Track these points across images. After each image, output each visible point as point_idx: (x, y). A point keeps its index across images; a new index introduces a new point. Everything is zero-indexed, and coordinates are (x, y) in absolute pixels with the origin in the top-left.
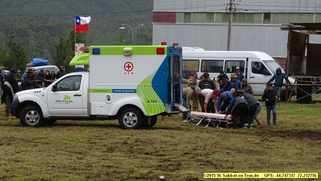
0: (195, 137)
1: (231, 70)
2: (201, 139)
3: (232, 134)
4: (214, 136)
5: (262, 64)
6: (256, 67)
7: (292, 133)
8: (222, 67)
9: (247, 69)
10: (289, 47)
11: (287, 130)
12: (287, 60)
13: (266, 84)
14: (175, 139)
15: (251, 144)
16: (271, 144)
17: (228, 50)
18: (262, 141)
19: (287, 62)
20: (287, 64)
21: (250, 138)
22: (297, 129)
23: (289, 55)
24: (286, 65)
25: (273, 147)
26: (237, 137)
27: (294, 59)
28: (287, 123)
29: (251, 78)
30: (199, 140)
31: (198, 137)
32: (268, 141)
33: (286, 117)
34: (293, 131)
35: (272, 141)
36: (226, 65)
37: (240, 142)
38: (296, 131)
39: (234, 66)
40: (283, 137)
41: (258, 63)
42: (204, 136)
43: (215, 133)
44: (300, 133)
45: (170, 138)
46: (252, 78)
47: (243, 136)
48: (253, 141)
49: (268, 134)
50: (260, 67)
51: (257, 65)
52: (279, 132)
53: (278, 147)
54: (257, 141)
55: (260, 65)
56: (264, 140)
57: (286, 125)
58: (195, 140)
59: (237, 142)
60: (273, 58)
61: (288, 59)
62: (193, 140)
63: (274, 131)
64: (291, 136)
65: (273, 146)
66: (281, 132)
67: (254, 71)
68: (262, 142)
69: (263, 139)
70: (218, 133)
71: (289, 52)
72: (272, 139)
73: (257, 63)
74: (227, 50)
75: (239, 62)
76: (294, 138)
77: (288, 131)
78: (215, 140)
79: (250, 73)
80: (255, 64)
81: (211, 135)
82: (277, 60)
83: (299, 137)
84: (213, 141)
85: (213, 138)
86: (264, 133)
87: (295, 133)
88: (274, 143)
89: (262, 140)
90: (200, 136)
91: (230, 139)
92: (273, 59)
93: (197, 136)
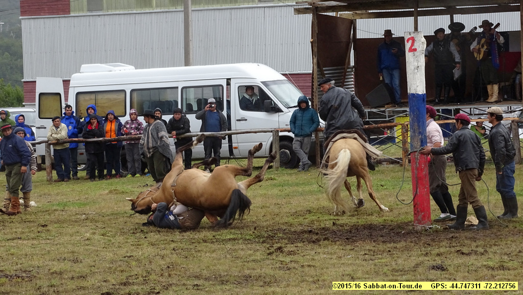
0: (125, 257)
1: (195, 108)
2: (138, 260)
3: (205, 244)
4: (165, 252)
5: (261, 90)
6: (247, 97)
7: (334, 232)
8: (176, 102)
9: (229, 102)
10: (316, 50)
11: (323, 226)
12: (313, 78)
13: (272, 132)
14: (81, 264)
15: (246, 264)
16: (288, 259)
17: (187, 63)
18: (269, 254)
19: (313, 82)
20: (313, 85)
21: (242, 249)
22: (343, 224)
23: (316, 67)
24: (313, 88)
25: (293, 265)
26: (214, 251)
27: (327, 74)
28: (321, 213)
29: (239, 120)
30: (134, 263)
31: (130, 256)
32: (281, 254)
33: (318, 199)
34: (335, 228)
35: (290, 253)
36: (184, 97)
37: (221, 261)
38: (340, 228)
39: (201, 97)
40: (314, 242)
41: (253, 88)
42: (143, 254)
43: (167, 245)
44: (351, 232)
45: (70, 264)
46: (241, 122)
47: (229, 246)
48: (250, 255)
49: (282, 238)
50: (257, 95)
51: (250, 92)
52: (306, 232)
53: (304, 264)
54: (258, 256)
55: (256, 91)
56: (273, 252)
57: (320, 215)
58: (125, 263)
59: (215, 261)
60: (283, 75)
61: (315, 76)
62: (119, 263)
63: (295, 232)
64: (331, 240)
65: (293, 263)
66: (310, 232)
67: (246, 105)
68: (269, 256)
69: (272, 250)
70: (173, 245)
71: (315, 60)
72: (291, 247)
73: (250, 88)
74: (185, 66)
75: (211, 88)
76: (338, 243)
77: (323, 228)
78: (168, 260)
79: (237, 112)
80: (246, 90)
81: (159, 250)
82: (293, 78)
83: (347, 239)
84: (164, 263)
85: (163, 257)
86: (272, 237)
87: (340, 231)
88: (295, 258)
89: (268, 252)
90: (134, 254)
91: (200, 256)
92: (284, 78)
93: (128, 255)
